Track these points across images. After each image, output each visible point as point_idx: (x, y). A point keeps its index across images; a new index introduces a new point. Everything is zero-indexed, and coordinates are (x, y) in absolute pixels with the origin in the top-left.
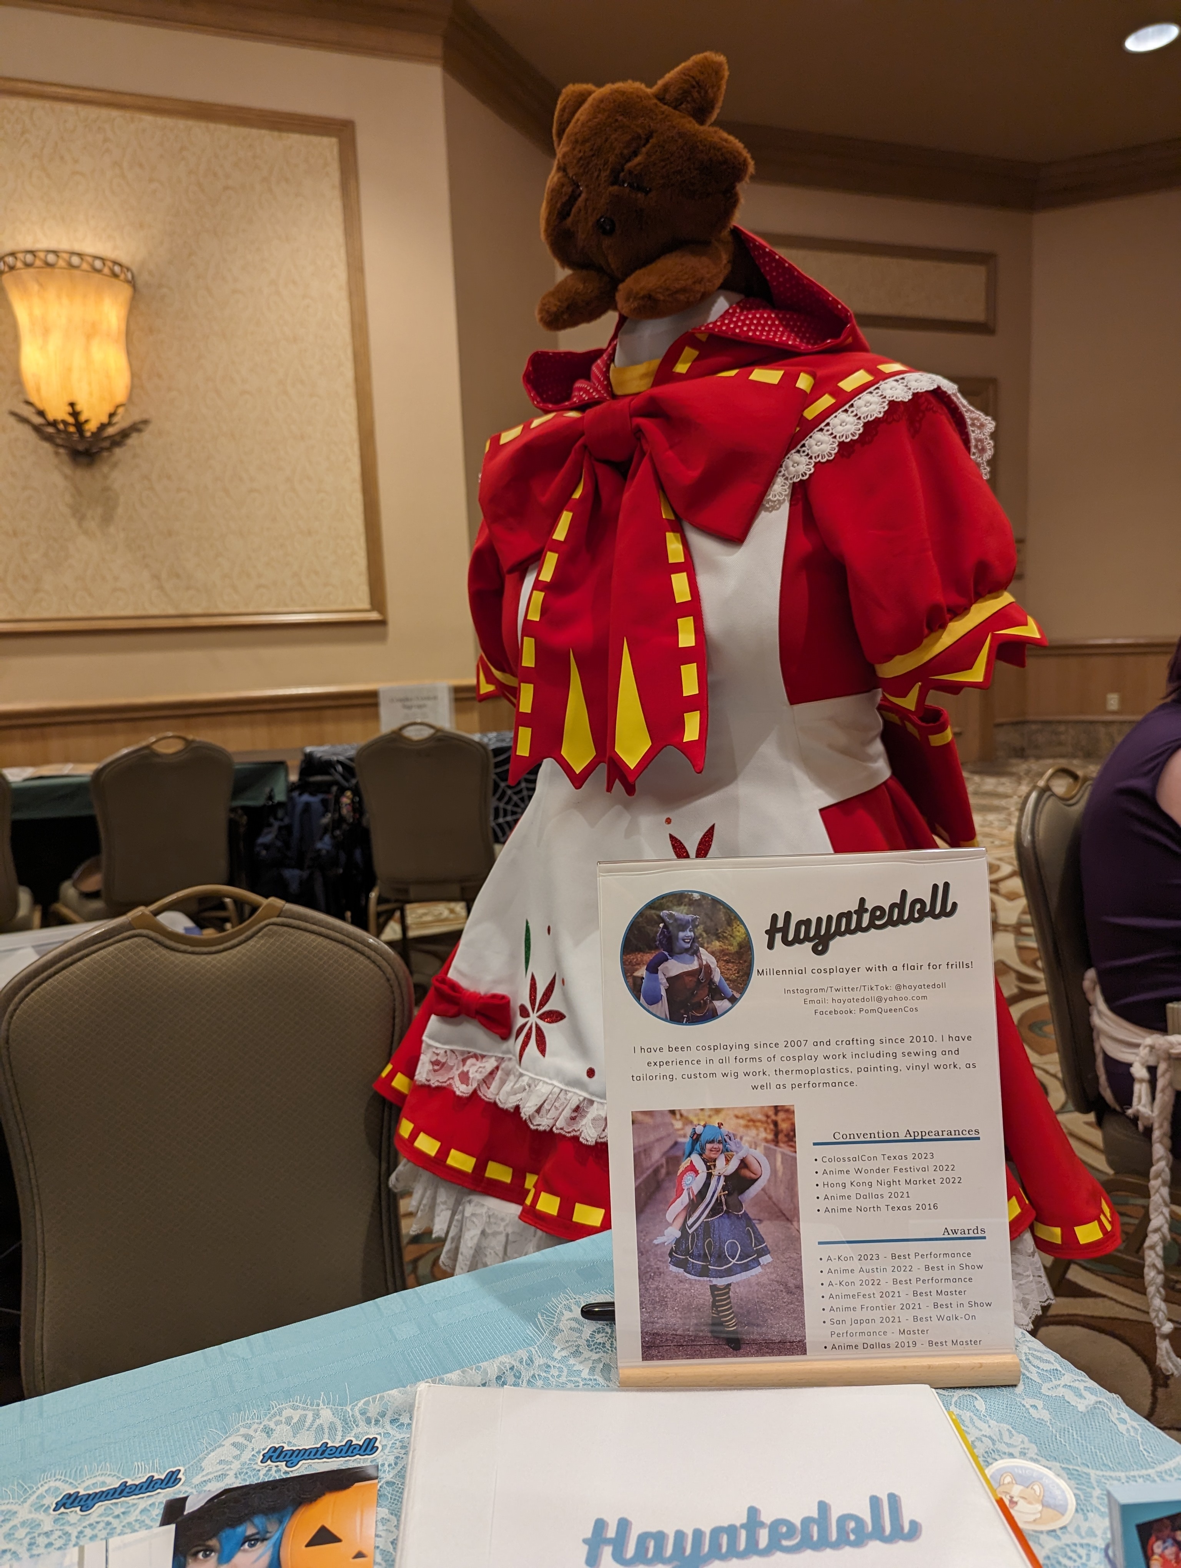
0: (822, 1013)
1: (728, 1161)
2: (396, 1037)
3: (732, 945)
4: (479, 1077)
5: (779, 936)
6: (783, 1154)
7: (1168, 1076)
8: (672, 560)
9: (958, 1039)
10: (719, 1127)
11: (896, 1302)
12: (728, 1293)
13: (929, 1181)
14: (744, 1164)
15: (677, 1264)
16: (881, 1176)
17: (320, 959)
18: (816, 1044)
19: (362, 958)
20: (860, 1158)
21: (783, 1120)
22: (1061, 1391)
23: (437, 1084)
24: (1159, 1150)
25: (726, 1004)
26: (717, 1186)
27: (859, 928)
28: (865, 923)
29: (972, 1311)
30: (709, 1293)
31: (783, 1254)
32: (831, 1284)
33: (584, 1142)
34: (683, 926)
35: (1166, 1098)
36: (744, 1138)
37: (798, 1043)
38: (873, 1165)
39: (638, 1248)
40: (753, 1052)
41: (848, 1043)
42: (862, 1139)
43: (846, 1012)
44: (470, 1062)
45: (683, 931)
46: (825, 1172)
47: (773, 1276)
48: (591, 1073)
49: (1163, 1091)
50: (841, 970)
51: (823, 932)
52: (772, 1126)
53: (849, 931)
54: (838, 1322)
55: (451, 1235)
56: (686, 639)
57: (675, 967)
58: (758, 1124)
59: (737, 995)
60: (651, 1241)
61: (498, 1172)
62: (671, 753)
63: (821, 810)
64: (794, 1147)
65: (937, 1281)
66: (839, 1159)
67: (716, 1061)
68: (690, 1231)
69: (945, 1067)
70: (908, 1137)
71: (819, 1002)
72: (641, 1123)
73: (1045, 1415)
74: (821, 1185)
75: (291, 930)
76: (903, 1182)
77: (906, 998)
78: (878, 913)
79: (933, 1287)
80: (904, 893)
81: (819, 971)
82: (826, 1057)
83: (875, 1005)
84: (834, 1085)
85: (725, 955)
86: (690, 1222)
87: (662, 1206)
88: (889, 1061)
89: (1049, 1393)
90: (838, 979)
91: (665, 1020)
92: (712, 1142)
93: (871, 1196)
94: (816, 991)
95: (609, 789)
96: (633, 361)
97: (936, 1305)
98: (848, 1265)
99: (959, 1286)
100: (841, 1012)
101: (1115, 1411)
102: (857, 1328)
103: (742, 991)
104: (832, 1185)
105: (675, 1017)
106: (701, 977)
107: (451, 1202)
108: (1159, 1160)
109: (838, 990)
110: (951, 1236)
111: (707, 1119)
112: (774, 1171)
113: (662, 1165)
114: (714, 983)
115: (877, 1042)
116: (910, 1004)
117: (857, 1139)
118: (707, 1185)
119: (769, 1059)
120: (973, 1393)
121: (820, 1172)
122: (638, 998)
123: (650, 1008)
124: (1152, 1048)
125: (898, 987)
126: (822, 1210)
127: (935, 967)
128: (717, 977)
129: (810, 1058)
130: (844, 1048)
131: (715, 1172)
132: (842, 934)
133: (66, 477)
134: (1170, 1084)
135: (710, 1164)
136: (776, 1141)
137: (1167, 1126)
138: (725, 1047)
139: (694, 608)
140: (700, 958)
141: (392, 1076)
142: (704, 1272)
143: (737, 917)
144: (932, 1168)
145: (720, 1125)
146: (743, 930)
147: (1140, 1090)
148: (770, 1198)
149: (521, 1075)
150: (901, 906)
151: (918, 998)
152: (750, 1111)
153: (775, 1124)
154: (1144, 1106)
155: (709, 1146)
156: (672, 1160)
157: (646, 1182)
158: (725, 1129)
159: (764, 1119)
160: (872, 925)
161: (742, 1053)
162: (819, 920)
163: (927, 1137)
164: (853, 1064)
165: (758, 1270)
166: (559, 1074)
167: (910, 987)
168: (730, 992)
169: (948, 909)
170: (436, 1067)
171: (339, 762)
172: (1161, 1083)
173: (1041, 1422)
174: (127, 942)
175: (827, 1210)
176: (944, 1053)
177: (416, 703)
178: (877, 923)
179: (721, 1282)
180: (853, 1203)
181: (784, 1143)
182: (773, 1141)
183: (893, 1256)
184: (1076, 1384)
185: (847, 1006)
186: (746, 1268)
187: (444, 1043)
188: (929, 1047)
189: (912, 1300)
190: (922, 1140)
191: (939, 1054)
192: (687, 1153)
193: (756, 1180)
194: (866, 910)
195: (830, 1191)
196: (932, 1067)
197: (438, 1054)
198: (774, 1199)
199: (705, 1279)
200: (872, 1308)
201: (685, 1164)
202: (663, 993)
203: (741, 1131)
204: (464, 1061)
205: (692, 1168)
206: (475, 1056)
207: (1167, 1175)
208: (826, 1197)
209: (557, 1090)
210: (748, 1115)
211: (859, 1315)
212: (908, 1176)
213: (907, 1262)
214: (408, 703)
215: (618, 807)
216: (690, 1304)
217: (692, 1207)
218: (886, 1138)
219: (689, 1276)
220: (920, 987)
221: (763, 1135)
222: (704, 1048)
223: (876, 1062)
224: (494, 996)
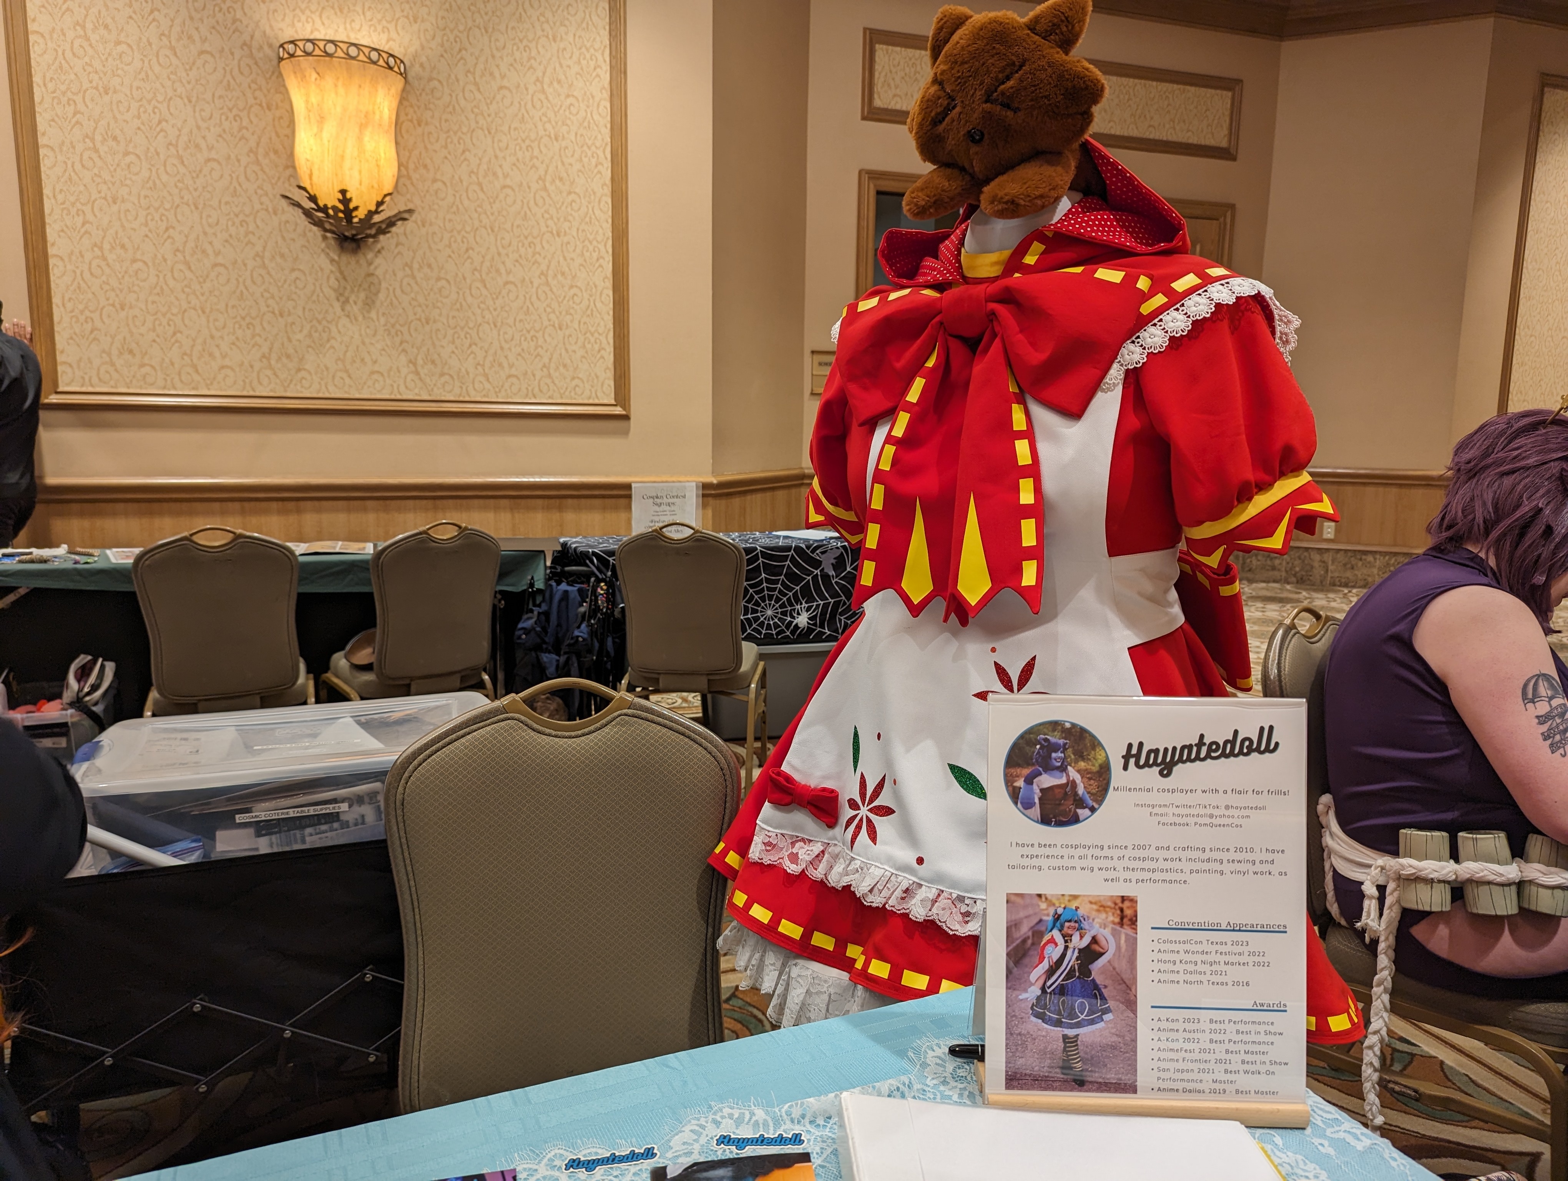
0: (1164, 824)
1: (1081, 937)
2: (726, 818)
3: (1093, 765)
4: (809, 858)
5: (1132, 761)
6: (1127, 935)
7: (1396, 894)
8: (1016, 428)
9: (1273, 851)
10: (1076, 910)
11: (1211, 1057)
12: (1076, 1041)
13: (1244, 964)
14: (1094, 940)
15: (1038, 1016)
16: (1204, 957)
17: (665, 747)
18: (1157, 848)
19: (700, 749)
20: (1189, 942)
21: (1128, 908)
22: (1342, 1135)
23: (769, 862)
24: (1384, 961)
25: (1087, 812)
26: (1071, 958)
27: (1198, 758)
28: (1202, 755)
29: (1272, 1068)
30: (1061, 1040)
31: (1122, 1013)
32: (1159, 1040)
33: (913, 918)
34: (1055, 748)
35: (1393, 914)
36: (1096, 920)
37: (1144, 847)
38: (1199, 948)
39: (1007, 1002)
40: (1106, 852)
41: (1184, 849)
42: (1191, 927)
43: (1184, 825)
44: (798, 845)
45: (1056, 752)
46: (1160, 951)
47: (1114, 1031)
48: (920, 861)
49: (1390, 908)
50: (1182, 791)
51: (1168, 760)
52: (1119, 912)
53: (1189, 760)
54: (1164, 1070)
55: (777, 992)
56: (1027, 497)
57: (1047, 780)
58: (1108, 909)
59: (1096, 806)
60: (1017, 996)
61: (823, 941)
62: (1008, 594)
63: (1129, 649)
64: (1136, 929)
65: (1245, 1043)
66: (1171, 942)
67: (1076, 857)
68: (1049, 991)
69: (1262, 873)
70: (1229, 928)
71: (1162, 815)
72: (1013, 903)
73: (1331, 1151)
74: (1156, 961)
75: (641, 721)
76: (1222, 963)
77: (1233, 817)
78: (1214, 747)
79: (1242, 1047)
80: (1236, 733)
81: (1164, 790)
82: (1165, 860)
83: (1207, 820)
84: (1171, 882)
85: (1088, 773)
86: (1049, 983)
87: (1027, 969)
88: (1216, 866)
89: (1333, 1136)
90: (1179, 798)
91: (1037, 822)
92: (1070, 921)
93: (1196, 972)
94: (1160, 806)
95: (946, 620)
96: (984, 250)
97: (1243, 1062)
98: (1174, 1026)
99: (1263, 1048)
100: (1180, 824)
101: (1387, 1151)
102: (1179, 1076)
103: (1100, 803)
104: (1165, 962)
105: (1045, 820)
106: (1068, 790)
107: (779, 964)
108: (1382, 970)
109: (1177, 807)
110: (1259, 1008)
111: (1067, 903)
112: (1118, 947)
113: (1028, 938)
114: (1078, 795)
115: (1207, 850)
116: (1236, 821)
117: (1187, 927)
118: (1063, 956)
119: (1119, 858)
120: (1272, 1132)
121: (1156, 951)
122: (1016, 803)
123: (1026, 812)
124: (1383, 868)
125: (1227, 807)
126: (1156, 981)
127: (1258, 793)
128: (1081, 790)
129: (1152, 859)
130: (1180, 854)
131: (1071, 945)
132: (1184, 762)
133: (332, 261)
134: (1398, 901)
135: (1067, 938)
136: (1121, 924)
137: (1392, 939)
138: (1084, 847)
139: (1034, 471)
140: (1068, 775)
141: (725, 853)
142: (1058, 1023)
143: (1100, 744)
144: (1246, 954)
145: (1077, 908)
146: (1104, 754)
147: (1370, 906)
148: (1114, 969)
149: (853, 859)
150: (1233, 742)
151: (1243, 817)
152: (1102, 898)
153: (1122, 910)
154: (1373, 920)
155: (1067, 924)
156: (1037, 933)
157: (1016, 949)
158: (1081, 912)
159: (1113, 905)
160: (1208, 756)
161: (1097, 852)
162: (1166, 750)
163: (1244, 928)
164: (1187, 866)
165: (1101, 1025)
166: (890, 860)
167: (1237, 808)
168: (1091, 803)
169: (1272, 747)
170: (768, 848)
171: (594, 553)
172: (1389, 901)
173: (1328, 1156)
174: (502, 724)
175: (1159, 981)
176: (1261, 862)
177: (665, 500)
178: (1213, 754)
179: (1071, 1032)
180: (1181, 977)
181: (1128, 925)
182: (1119, 923)
183: (1211, 1021)
184: (1354, 1130)
185: (1185, 820)
186: (1092, 1022)
187: (775, 828)
188: (1250, 856)
189: (1224, 1056)
190: (1240, 930)
191: (1257, 862)
192: (1049, 928)
193: (1103, 954)
194: (1205, 744)
195: (1163, 967)
196: (1251, 873)
197: (770, 837)
198: (1117, 970)
199: (1059, 1029)
200: (1192, 1061)
201: (1047, 937)
202: (1037, 801)
203: (1094, 913)
204: (793, 844)
205: (1052, 941)
206: (803, 840)
207: (1389, 984)
208: (1160, 971)
209: (889, 874)
210: (1100, 901)
211: (1181, 1065)
212: (1227, 958)
213: (1222, 1026)
214: (659, 501)
215: (947, 635)
216: (1046, 1048)
217: (1051, 972)
218: (1210, 927)
219: (1046, 1026)
220: (1245, 808)
221: (1111, 918)
222: (1067, 846)
223: (1206, 866)
224: (824, 789)
